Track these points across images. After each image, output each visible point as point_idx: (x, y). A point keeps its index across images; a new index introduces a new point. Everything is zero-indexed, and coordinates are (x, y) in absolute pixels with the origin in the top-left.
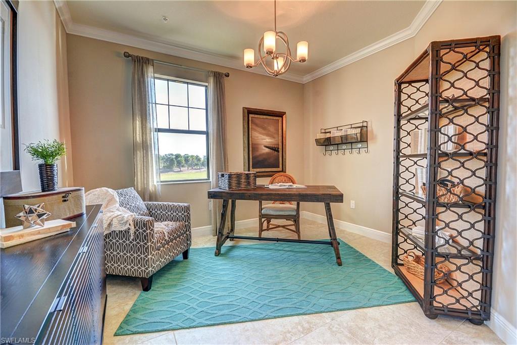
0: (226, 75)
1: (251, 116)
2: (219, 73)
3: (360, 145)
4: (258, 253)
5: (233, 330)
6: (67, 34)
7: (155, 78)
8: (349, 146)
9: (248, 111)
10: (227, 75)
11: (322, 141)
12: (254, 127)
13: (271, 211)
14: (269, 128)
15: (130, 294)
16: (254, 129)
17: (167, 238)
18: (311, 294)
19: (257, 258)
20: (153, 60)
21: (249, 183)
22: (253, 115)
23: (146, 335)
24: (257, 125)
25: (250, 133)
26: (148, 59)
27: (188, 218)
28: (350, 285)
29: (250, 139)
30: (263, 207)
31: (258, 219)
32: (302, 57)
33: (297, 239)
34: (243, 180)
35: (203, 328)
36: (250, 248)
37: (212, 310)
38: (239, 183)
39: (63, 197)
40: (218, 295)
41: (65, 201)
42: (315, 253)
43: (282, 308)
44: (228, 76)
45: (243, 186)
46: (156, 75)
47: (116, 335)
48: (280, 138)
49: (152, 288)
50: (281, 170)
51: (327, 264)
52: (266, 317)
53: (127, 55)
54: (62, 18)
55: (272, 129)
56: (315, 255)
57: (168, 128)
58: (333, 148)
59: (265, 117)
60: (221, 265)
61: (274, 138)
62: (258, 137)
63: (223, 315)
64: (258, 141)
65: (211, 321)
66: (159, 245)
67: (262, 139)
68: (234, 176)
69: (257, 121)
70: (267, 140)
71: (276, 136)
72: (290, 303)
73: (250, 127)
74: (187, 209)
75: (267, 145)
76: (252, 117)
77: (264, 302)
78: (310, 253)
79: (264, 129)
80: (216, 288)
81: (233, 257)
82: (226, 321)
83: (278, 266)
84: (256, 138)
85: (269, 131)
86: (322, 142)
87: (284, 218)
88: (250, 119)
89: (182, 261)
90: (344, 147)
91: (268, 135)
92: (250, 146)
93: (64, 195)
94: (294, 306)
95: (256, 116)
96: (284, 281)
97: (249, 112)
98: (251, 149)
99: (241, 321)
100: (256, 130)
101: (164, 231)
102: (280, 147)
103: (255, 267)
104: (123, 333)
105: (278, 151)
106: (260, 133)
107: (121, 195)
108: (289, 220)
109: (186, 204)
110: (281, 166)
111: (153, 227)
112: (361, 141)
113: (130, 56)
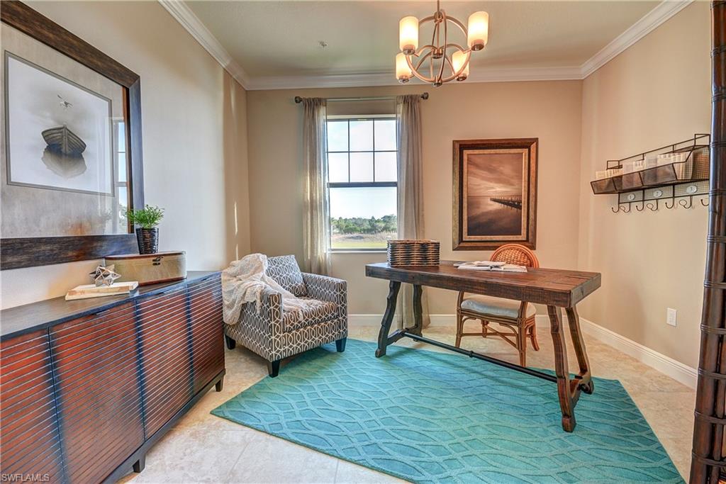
0: (423, 97)
1: (466, 152)
2: (411, 97)
3: (691, 189)
4: (437, 367)
5: (310, 460)
6: (247, 91)
7: (327, 120)
8: (668, 192)
9: (460, 145)
10: (425, 97)
11: (605, 185)
12: (473, 169)
13: (475, 306)
14: (501, 168)
15: (252, 374)
16: (472, 173)
17: (301, 319)
18: (459, 458)
19: (428, 374)
20: (325, 99)
21: (425, 258)
22: (470, 152)
23: (233, 424)
24: (477, 166)
25: (465, 180)
26: (320, 100)
27: (343, 299)
28: (551, 474)
29: (465, 189)
30: (464, 298)
31: (456, 315)
32: (475, 41)
33: (519, 365)
34: (415, 253)
35: (284, 441)
36: (431, 357)
37: (309, 424)
38: (408, 257)
39: (154, 260)
40: (333, 408)
41: (155, 264)
42: (536, 394)
43: (394, 460)
44: (427, 98)
45: (415, 262)
46: (329, 117)
47: (212, 413)
48: (524, 184)
49: (279, 375)
50: (525, 239)
51: (542, 419)
52: (361, 462)
53: (298, 100)
54: (234, 77)
55: (507, 169)
56: (531, 398)
57: (348, 181)
58: (633, 197)
59: (493, 151)
60: (372, 371)
61: (512, 185)
62: (479, 185)
63: (315, 435)
64: (477, 191)
65: (296, 436)
66: (288, 326)
67: (488, 188)
68: (401, 246)
69: (478, 160)
70: (498, 189)
71: (515, 181)
72: (412, 458)
73: (465, 170)
74: (342, 287)
75: (497, 198)
76: (468, 155)
77: (377, 441)
78: (528, 391)
79: (491, 170)
80: (340, 398)
81: (397, 364)
82: (310, 444)
83: (449, 396)
84: (475, 187)
85: (502, 173)
86: (603, 188)
87: (497, 321)
88: (465, 157)
89: (333, 353)
90: (657, 193)
91: (499, 181)
92: (465, 200)
93: (155, 258)
94: (414, 465)
95: (476, 152)
96: (436, 421)
97: (462, 147)
98: (465, 205)
99: (327, 452)
100: (475, 174)
101: (300, 310)
102: (524, 200)
103: (412, 387)
104: (217, 414)
105: (520, 208)
106: (484, 179)
107: (272, 262)
108: (506, 325)
109: (340, 281)
110: (524, 231)
111: (279, 303)
112: (694, 180)
113: (301, 100)
